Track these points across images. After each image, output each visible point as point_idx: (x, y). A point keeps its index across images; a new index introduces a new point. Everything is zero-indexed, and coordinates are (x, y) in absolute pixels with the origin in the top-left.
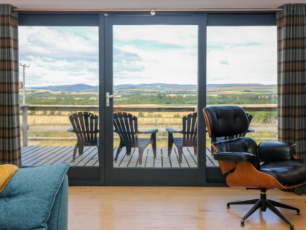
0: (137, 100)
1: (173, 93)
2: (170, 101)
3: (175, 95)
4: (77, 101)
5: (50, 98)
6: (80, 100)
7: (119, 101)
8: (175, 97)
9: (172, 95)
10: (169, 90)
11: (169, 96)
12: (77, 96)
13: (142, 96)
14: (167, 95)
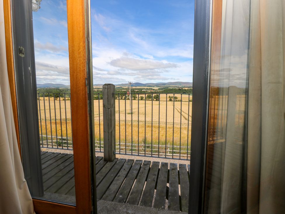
0: (167, 91)
1: (186, 87)
2: (185, 92)
3: (187, 88)
4: (137, 92)
5: (123, 90)
6: (138, 91)
7: (158, 92)
8: (188, 90)
9: (186, 88)
10: (184, 85)
11: (185, 89)
12: (136, 89)
13: (170, 89)
14: (183, 88)
